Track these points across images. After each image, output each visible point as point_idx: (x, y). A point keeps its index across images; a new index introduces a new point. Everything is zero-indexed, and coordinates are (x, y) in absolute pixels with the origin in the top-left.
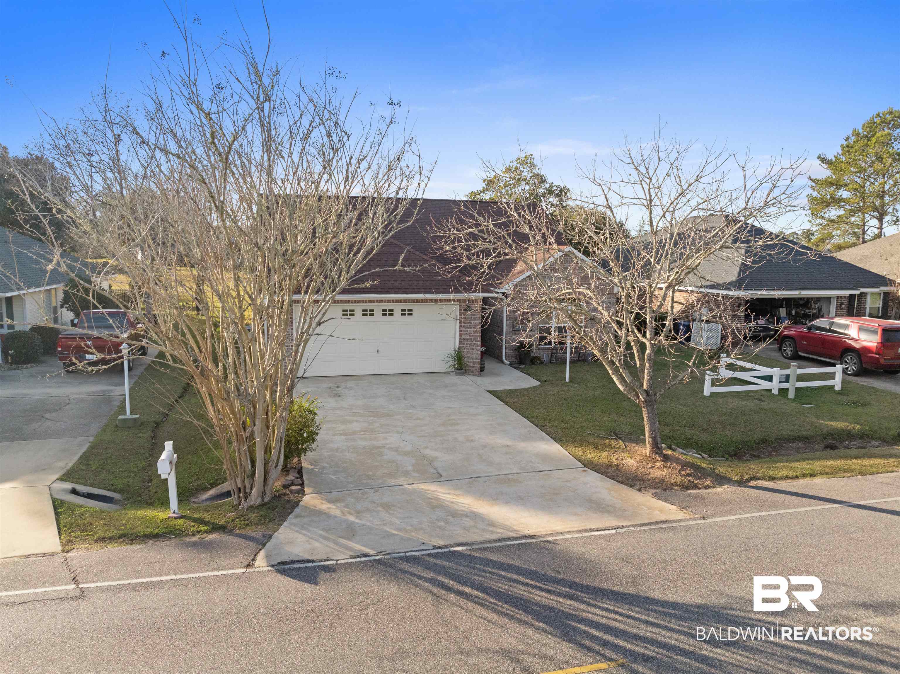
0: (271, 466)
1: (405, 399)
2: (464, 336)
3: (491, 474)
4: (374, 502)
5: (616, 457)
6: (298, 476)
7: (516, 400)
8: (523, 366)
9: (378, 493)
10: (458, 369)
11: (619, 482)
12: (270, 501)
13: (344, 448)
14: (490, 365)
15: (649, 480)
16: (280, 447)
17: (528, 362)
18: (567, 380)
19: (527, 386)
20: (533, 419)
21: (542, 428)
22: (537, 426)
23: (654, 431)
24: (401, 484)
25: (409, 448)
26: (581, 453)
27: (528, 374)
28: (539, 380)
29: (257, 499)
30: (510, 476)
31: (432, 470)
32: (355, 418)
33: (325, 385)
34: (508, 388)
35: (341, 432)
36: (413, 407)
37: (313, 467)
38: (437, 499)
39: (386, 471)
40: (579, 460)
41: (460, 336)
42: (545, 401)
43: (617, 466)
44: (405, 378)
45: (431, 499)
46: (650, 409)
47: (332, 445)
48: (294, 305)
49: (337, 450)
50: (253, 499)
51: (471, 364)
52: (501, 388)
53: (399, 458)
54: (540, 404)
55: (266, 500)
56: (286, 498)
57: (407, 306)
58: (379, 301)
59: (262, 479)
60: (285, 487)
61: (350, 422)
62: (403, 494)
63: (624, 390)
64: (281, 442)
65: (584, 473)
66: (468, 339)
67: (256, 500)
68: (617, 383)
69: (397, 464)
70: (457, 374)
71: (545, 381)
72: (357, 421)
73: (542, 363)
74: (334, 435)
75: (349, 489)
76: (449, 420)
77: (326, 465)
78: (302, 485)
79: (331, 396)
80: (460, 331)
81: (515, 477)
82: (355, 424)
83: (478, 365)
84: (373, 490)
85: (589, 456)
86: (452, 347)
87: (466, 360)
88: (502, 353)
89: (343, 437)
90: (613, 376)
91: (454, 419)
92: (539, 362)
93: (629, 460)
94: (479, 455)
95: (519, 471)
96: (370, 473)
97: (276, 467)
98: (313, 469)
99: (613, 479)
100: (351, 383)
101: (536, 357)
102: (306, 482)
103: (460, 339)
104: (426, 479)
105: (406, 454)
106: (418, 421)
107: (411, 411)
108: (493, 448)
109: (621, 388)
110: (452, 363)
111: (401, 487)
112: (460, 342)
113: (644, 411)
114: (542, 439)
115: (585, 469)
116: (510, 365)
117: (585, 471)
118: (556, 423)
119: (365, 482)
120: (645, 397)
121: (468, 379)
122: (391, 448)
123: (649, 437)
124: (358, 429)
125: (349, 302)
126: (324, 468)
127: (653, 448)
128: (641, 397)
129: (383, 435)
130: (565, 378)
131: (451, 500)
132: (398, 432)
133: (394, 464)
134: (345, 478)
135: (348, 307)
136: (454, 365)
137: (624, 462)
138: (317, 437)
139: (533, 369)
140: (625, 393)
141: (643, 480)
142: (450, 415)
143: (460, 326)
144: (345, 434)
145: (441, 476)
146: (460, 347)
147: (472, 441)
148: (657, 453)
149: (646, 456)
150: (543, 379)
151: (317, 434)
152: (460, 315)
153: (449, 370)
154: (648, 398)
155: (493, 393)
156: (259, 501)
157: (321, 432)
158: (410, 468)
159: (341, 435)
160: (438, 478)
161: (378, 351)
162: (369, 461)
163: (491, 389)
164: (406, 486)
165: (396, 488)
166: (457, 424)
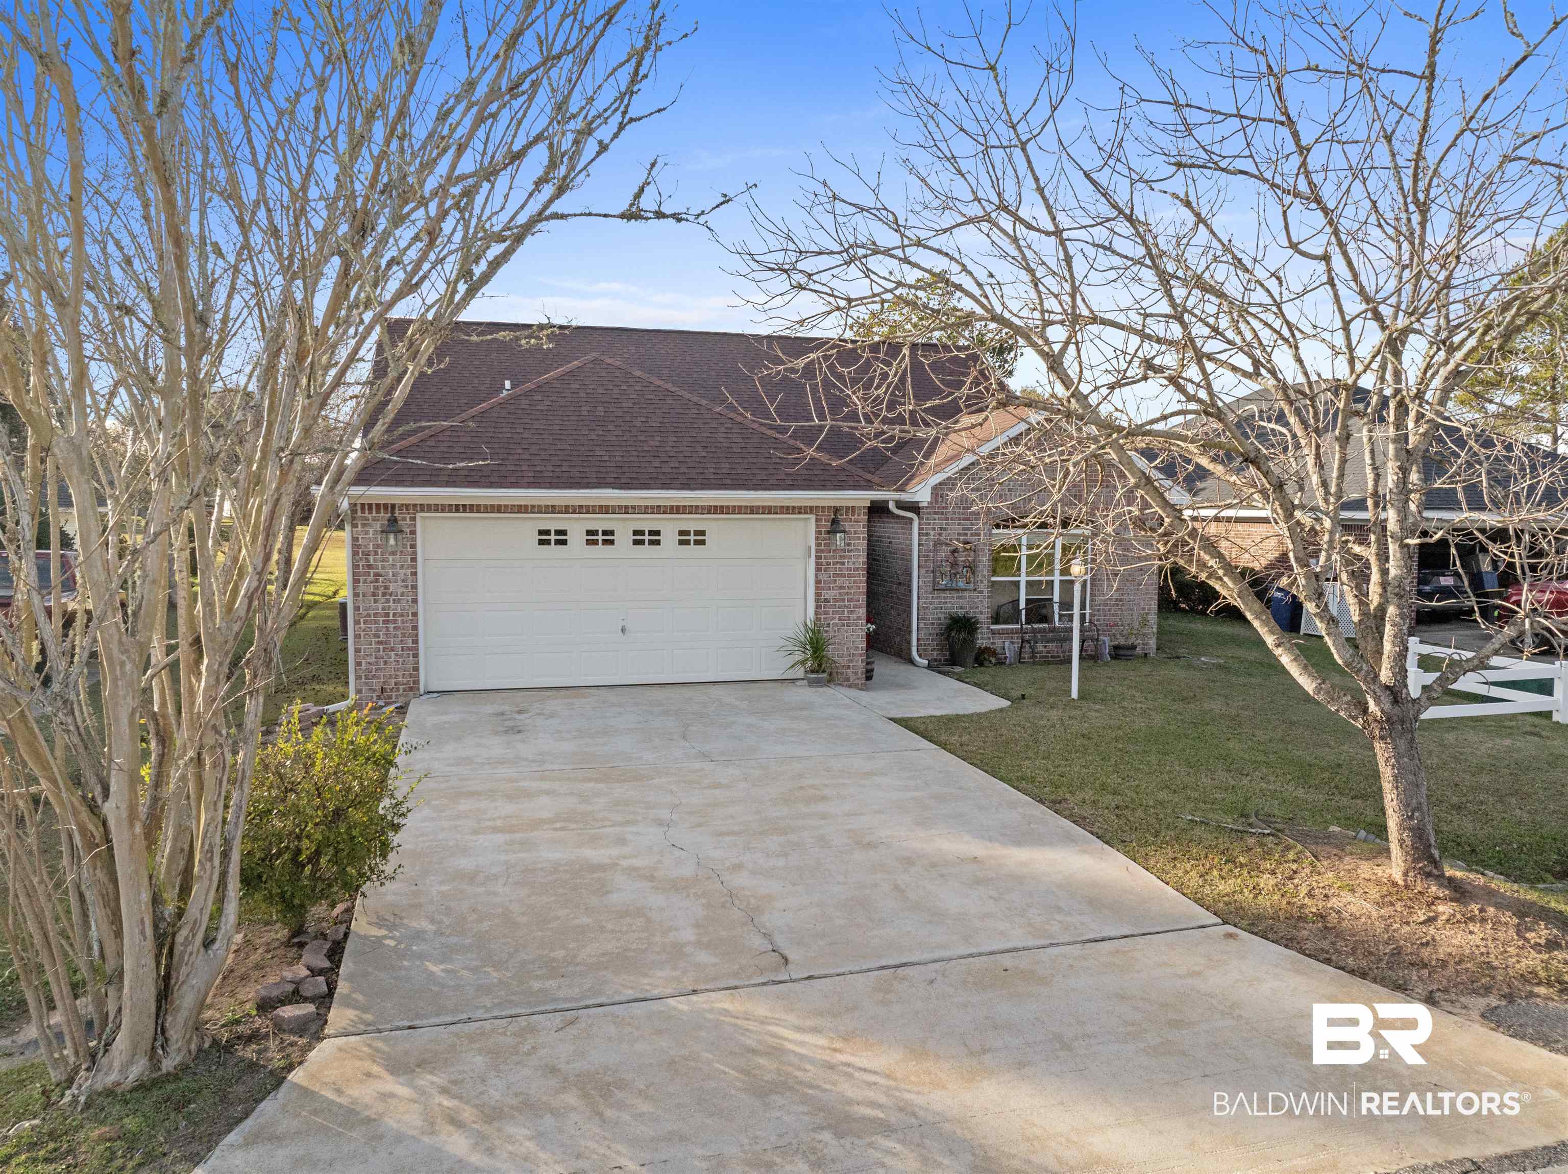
0: (187, 942)
1: (684, 737)
2: (826, 594)
3: (947, 954)
4: (554, 1070)
5: (1304, 890)
6: (327, 964)
7: (965, 738)
8: (958, 669)
9: (572, 1031)
10: (812, 672)
11: (1352, 972)
12: (184, 1068)
13: (495, 870)
14: (885, 667)
15: (1444, 964)
16: (224, 875)
17: (970, 660)
18: (1075, 694)
19: (983, 709)
20: (1023, 784)
21: (1056, 805)
22: (1041, 801)
23: (1419, 808)
24: (656, 992)
25: (688, 870)
26: (1194, 880)
27: (976, 685)
28: (1005, 696)
29: (131, 1062)
30: (1007, 960)
31: (758, 942)
32: (546, 785)
33: (489, 709)
34: (938, 713)
35: (499, 823)
36: (705, 756)
37: (383, 932)
38: (775, 1052)
39: (610, 947)
40: (1199, 902)
41: (818, 595)
42: (1036, 741)
43: (1322, 917)
44: (687, 692)
45: (754, 1051)
46: (1402, 744)
47: (465, 863)
48: (419, 515)
49: (472, 877)
50: (116, 1064)
51: (843, 661)
52: (923, 713)
53: (656, 900)
54: (1027, 746)
55: (168, 1064)
56: (249, 1052)
57: (692, 523)
58: (626, 510)
59: (150, 993)
60: (265, 1006)
61: (528, 795)
62: (659, 1032)
63: (1318, 690)
64: (225, 855)
65: (1233, 944)
66: (835, 600)
67: (124, 1068)
68: (1294, 670)
69: (649, 920)
70: (812, 683)
71: (1023, 697)
72: (548, 793)
73: (1001, 663)
74: (475, 832)
75: (480, 1014)
76: (801, 788)
77: (425, 925)
78: (325, 1000)
79: (496, 733)
80: (818, 582)
81: (1023, 961)
82: (545, 800)
83: (859, 665)
84: (558, 1018)
85: (1223, 887)
86: (800, 620)
87: (831, 651)
88: (909, 643)
89: (499, 838)
90: (1278, 652)
91: (813, 787)
92: (993, 660)
93: (1347, 897)
94: (896, 888)
95: (1031, 943)
96: (560, 954)
97: (208, 943)
98: (379, 939)
99: (1328, 961)
100: (555, 704)
101: (987, 650)
102: (342, 987)
103: (817, 600)
104: (736, 975)
105: (677, 886)
106: (717, 792)
107: (697, 766)
108: (934, 865)
109: (1308, 684)
110: (799, 656)
111: (654, 1006)
112: (818, 607)
113: (1382, 752)
114: (1068, 840)
115: (1230, 929)
116: (929, 667)
117: (1230, 936)
118: (1089, 794)
119: (536, 985)
120: (1387, 706)
121: (838, 694)
122: (636, 869)
123: (1402, 827)
124: (545, 815)
125: (553, 509)
126: (418, 935)
127: (1415, 861)
128: (1372, 706)
129: (618, 829)
130: (1069, 691)
131: (827, 1056)
132: (660, 823)
133: (639, 922)
134: (474, 970)
135: (553, 523)
136: (803, 663)
137: (1334, 902)
138: (396, 839)
139: (984, 675)
140: (1320, 698)
141: (1425, 966)
142: (801, 776)
143: (818, 570)
144: (510, 830)
145: (786, 961)
146: (817, 619)
147: (871, 846)
148: (1429, 875)
149: (1394, 884)
150: (1016, 694)
151: (396, 828)
152: (818, 545)
153: (789, 675)
154: (1397, 710)
155: (905, 723)
156: (138, 1070)
157: (409, 822)
158: (688, 935)
159: (495, 830)
160: (776, 970)
161: (623, 630)
162: (561, 913)
163: (898, 715)
164: (671, 1002)
165: (638, 1009)
166: (824, 798)
